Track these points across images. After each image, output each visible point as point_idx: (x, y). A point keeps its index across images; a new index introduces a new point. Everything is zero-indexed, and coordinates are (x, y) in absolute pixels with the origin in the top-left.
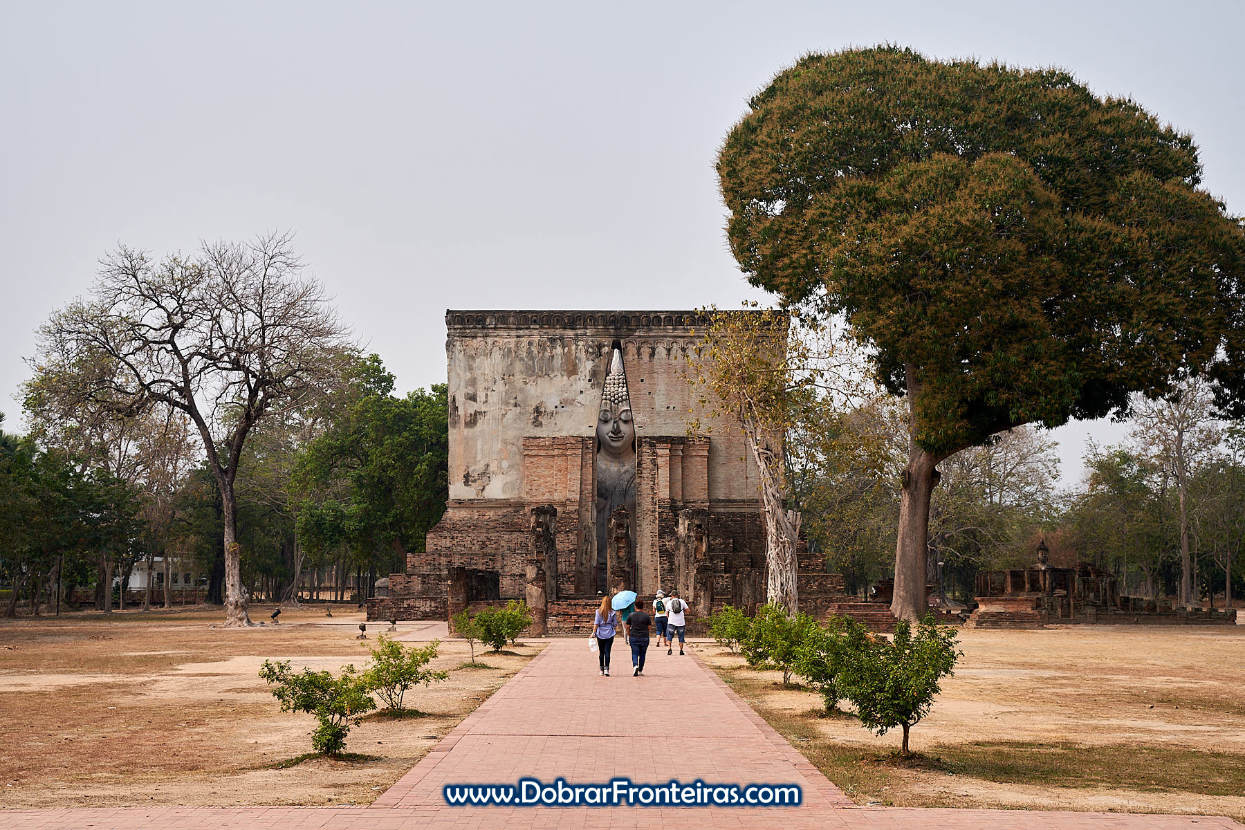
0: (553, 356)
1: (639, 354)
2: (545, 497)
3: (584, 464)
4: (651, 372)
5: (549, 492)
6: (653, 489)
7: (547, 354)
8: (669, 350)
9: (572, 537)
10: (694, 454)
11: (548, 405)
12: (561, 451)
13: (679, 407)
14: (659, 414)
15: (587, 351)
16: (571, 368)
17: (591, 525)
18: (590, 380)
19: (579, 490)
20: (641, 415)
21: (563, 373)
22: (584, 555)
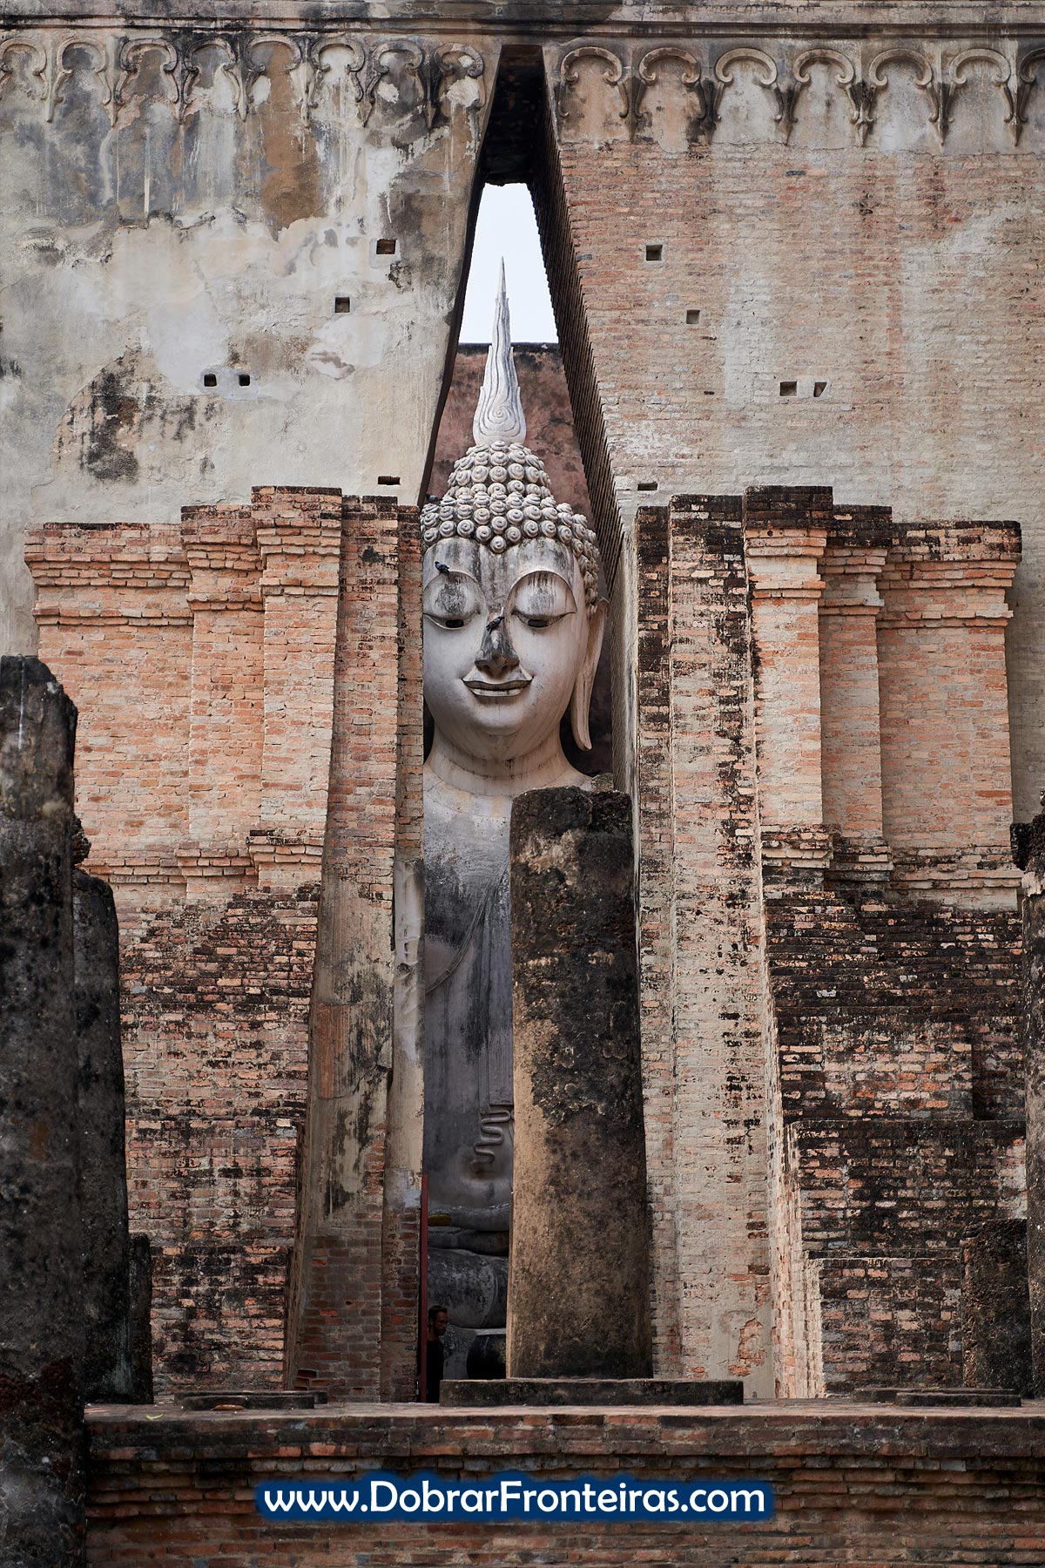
0: (191, 125)
1: (636, 118)
2: (144, 838)
3: (353, 642)
4: (700, 213)
5: (167, 810)
6: (729, 775)
7: (163, 112)
8: (789, 101)
9: (280, 1032)
10: (934, 609)
11: (163, 367)
12: (227, 582)
13: (843, 386)
14: (740, 419)
15: (368, 96)
16: (289, 183)
17: (388, 975)
18: (384, 247)
19: (322, 780)
20: (646, 428)
21: (246, 206)
22: (351, 1145)
